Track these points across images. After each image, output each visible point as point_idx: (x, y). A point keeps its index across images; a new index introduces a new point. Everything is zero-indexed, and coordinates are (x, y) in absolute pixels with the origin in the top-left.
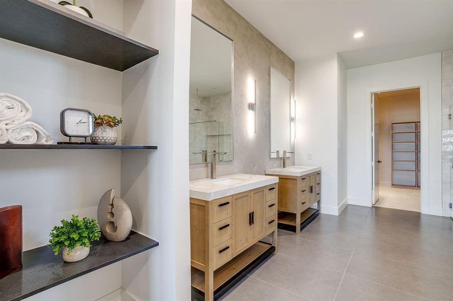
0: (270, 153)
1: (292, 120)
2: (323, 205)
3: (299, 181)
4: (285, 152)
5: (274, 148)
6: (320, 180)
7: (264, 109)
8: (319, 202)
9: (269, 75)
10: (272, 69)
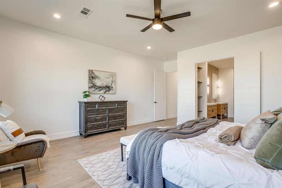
0: (212, 98)
1: (218, 87)
2: (228, 115)
3: (222, 106)
4: (216, 98)
5: (213, 97)
6: (227, 109)
7: (211, 86)
8: (227, 113)
9: (212, 75)
10: (213, 74)
